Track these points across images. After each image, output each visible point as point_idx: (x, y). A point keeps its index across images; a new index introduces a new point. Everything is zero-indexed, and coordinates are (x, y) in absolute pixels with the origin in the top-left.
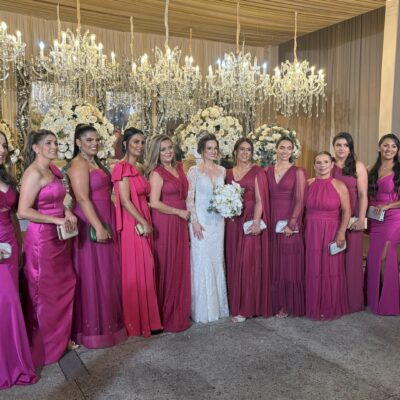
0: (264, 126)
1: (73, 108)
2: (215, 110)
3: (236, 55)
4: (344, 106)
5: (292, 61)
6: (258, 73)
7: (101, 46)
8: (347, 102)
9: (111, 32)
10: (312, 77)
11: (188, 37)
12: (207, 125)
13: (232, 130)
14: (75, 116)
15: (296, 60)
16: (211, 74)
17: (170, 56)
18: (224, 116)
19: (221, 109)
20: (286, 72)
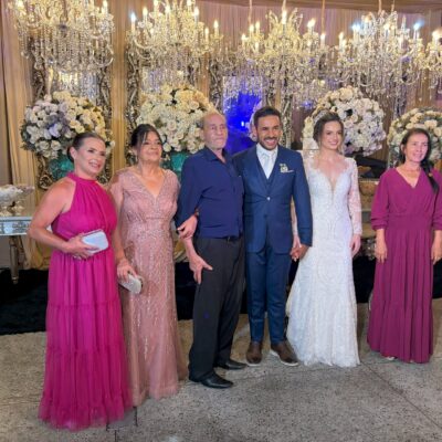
0: (414, 111)
1: (173, 93)
2: (347, 91)
3: (377, 17)
6: (407, 38)
7: (197, 12)
11: (321, 6)
12: (336, 109)
13: (368, 116)
14: (174, 102)
16: (343, 43)
17: (284, 19)
18: (359, 98)
19: (356, 90)
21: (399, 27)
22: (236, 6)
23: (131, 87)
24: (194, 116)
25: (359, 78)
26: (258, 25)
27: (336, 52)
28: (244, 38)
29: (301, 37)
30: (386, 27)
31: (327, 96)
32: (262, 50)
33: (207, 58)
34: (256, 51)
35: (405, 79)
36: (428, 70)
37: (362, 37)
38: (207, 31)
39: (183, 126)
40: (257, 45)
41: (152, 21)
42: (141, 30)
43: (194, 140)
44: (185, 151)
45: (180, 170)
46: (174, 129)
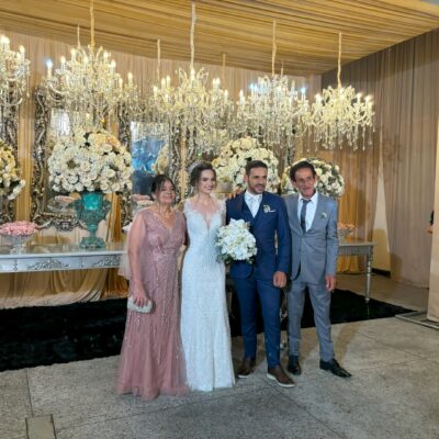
1: (87, 136)
2: (247, 141)
3: (271, 79)
4: (393, 143)
5: (335, 87)
6: (296, 99)
7: (113, 64)
9: (138, 58)
10: (358, 105)
11: (221, 64)
12: (238, 157)
14: (88, 144)
15: (340, 85)
16: (243, 99)
18: (257, 147)
19: (255, 140)
20: (328, 100)
21: (290, 89)
22: (143, 58)
23: (38, 128)
24: (107, 158)
26: (168, 79)
28: (155, 89)
29: (207, 92)
30: (279, 89)
31: (229, 144)
32: (173, 102)
35: (294, 132)
36: (313, 126)
37: (259, 95)
38: (121, 81)
39: (96, 167)
41: (69, 69)
42: (60, 77)
43: (107, 180)
44: (98, 191)
45: (91, 208)
46: (88, 169)
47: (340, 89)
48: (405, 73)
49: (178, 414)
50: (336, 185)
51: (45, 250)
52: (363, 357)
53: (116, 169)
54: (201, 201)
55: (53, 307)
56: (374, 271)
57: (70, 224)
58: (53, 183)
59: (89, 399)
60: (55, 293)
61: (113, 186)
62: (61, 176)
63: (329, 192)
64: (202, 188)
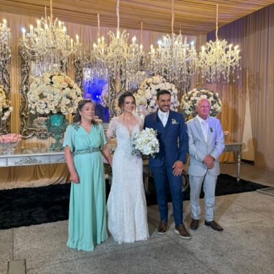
0: (195, 90)
1: (51, 77)
2: (157, 78)
3: (171, 37)
4: (255, 78)
5: (214, 40)
6: (188, 49)
7: (65, 29)
8: (258, 74)
10: (230, 52)
11: (140, 29)
12: (151, 89)
14: (52, 83)
15: (217, 39)
16: (153, 51)
17: (118, 36)
18: (164, 82)
19: (161, 77)
20: (210, 49)
21: (183, 43)
22: (90, 27)
23: (23, 74)
24: (64, 92)
25: (163, 71)
26: (103, 38)
27: (150, 55)
28: (95, 45)
29: (128, 46)
30: (176, 42)
31: (145, 81)
32: (106, 53)
33: (73, 57)
34: (102, 53)
35: (189, 72)
36: (200, 67)
37: (163, 47)
38: (72, 41)
39: (57, 97)
40: (103, 50)
41: (36, 33)
42: (29, 38)
43: (65, 106)
44: (59, 113)
45: (56, 124)
46: (52, 99)
47: (218, 42)
48: (263, 31)
49: (107, 258)
50: (216, 106)
51: (31, 152)
52: (233, 218)
53: (71, 99)
54: (126, 118)
55: (35, 188)
56: (242, 160)
57: (46, 135)
58: (31, 109)
59: (51, 248)
60: (38, 179)
61: (69, 110)
62: (36, 104)
63: (211, 110)
64: (125, 109)
